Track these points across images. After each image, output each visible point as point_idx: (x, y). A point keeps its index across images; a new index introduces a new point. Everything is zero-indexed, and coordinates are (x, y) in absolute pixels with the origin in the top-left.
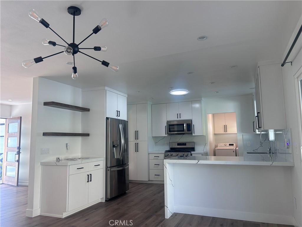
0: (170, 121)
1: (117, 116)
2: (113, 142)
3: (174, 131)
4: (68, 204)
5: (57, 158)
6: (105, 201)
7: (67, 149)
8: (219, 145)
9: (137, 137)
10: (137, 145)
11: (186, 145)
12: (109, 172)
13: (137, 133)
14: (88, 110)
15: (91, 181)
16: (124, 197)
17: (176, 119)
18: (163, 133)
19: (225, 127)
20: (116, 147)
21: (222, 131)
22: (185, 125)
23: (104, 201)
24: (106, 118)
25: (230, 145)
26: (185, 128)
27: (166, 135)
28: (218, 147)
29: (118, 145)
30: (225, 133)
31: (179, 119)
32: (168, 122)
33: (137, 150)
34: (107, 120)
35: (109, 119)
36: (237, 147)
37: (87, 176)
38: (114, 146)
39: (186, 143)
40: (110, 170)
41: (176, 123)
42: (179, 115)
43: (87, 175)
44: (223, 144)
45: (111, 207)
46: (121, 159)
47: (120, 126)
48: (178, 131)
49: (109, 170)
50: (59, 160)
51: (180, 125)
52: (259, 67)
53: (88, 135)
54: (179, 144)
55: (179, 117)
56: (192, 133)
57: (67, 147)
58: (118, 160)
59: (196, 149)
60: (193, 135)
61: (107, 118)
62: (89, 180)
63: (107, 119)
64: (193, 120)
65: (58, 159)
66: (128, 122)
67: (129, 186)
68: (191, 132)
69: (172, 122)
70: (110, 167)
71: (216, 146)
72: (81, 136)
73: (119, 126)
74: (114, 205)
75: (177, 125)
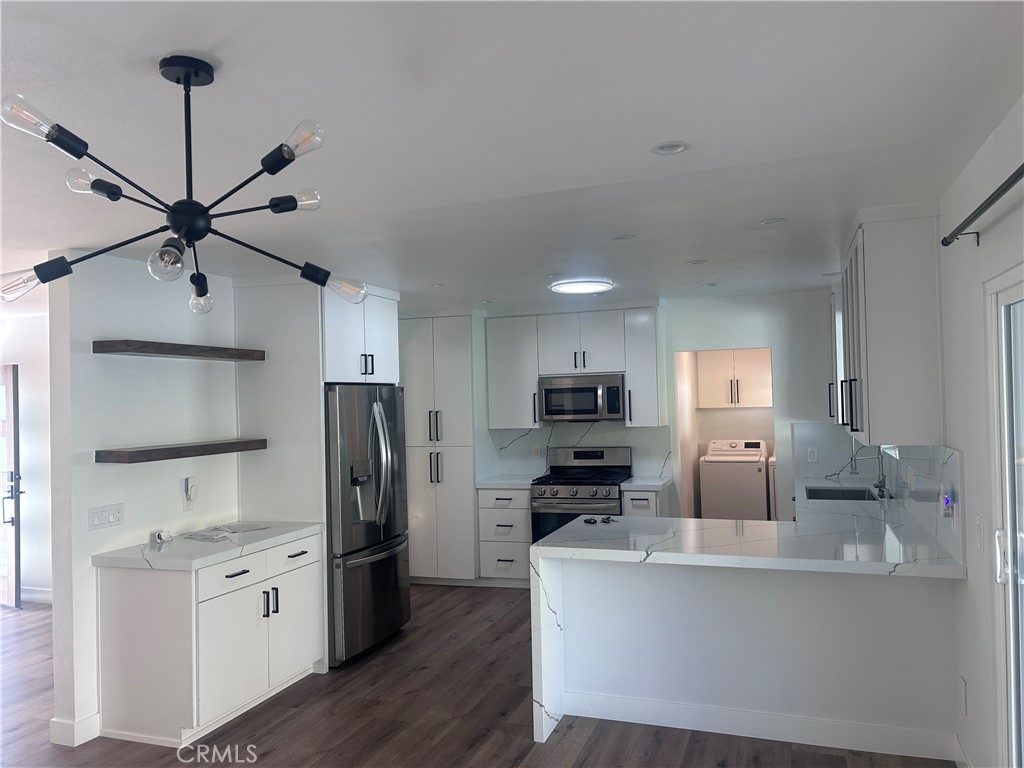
0: (550, 378)
1: (366, 373)
2: (352, 468)
3: (562, 412)
4: (198, 700)
5: (152, 535)
6: (330, 668)
7: (188, 499)
8: (711, 446)
9: (434, 434)
10: (435, 460)
11: (603, 458)
12: (339, 574)
13: (434, 417)
14: (259, 356)
15: (277, 611)
16: (394, 649)
17: (571, 370)
18: (525, 416)
19: (734, 388)
20: (362, 484)
21: (723, 401)
22: (600, 392)
23: (325, 670)
24: (326, 384)
25: (748, 445)
26: (600, 401)
27: (537, 426)
28: (710, 452)
29: (369, 476)
30: (733, 406)
31: (580, 370)
32: (542, 380)
33: (435, 476)
34: (330, 393)
35: (334, 390)
36: (770, 454)
37: (262, 598)
38: (355, 482)
39: (602, 452)
40: (345, 565)
41: (568, 384)
42: (579, 358)
43: (264, 592)
44: (723, 444)
45: (350, 693)
46: (383, 522)
47: (377, 408)
48: (575, 412)
49: (338, 566)
50: (159, 541)
51: (584, 390)
52: (860, 227)
53: (262, 444)
54: (578, 455)
55: (580, 362)
56: (624, 419)
57: (187, 491)
58: (371, 527)
59: (636, 471)
60: (628, 424)
61: (329, 386)
62: (271, 610)
63: (330, 389)
64: (627, 375)
65: (157, 539)
66: (402, 389)
67: (412, 599)
68: (620, 416)
69: (555, 381)
70: (342, 556)
71: (702, 451)
72: (238, 451)
73: (371, 408)
74: (361, 686)
75: (574, 390)
